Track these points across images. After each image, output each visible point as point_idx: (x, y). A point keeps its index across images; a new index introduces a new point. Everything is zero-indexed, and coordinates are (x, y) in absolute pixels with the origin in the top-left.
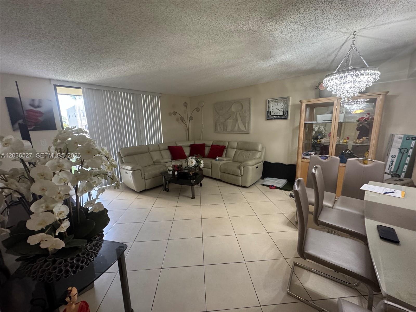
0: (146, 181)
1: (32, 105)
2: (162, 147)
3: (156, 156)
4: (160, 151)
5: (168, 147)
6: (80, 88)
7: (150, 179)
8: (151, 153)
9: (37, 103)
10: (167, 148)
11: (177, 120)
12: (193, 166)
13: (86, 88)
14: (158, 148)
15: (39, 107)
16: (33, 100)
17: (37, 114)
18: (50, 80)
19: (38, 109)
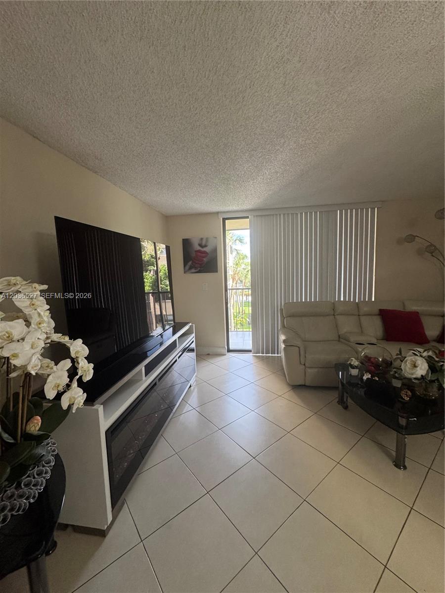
0: (309, 370)
1: (200, 245)
2: (366, 309)
3: (347, 326)
4: (359, 315)
5: (380, 310)
6: (247, 217)
7: (316, 370)
8: (337, 317)
9: (204, 243)
10: (377, 312)
11: (420, 253)
12: (415, 379)
13: (254, 216)
14: (356, 310)
15: (206, 246)
16: (202, 239)
17: (204, 255)
18: (218, 213)
19: (204, 249)
